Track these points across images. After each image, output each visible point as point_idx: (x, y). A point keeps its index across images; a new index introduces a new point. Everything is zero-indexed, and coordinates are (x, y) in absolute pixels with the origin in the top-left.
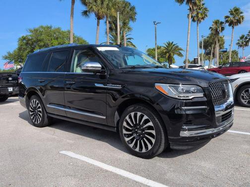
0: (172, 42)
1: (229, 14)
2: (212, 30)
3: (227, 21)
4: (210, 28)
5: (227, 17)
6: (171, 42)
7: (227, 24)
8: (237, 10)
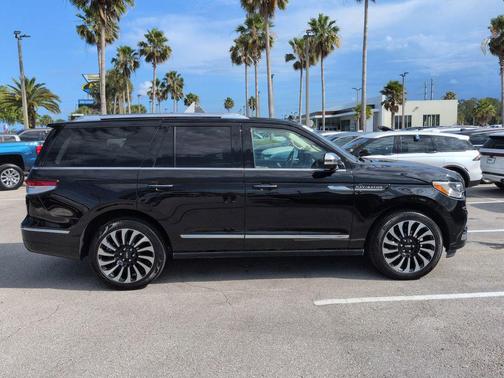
0: (33, 80)
1: (146, 40)
2: (117, 64)
3: (142, 52)
4: (114, 60)
5: (142, 44)
6: (30, 79)
7: (144, 57)
8: (158, 35)
